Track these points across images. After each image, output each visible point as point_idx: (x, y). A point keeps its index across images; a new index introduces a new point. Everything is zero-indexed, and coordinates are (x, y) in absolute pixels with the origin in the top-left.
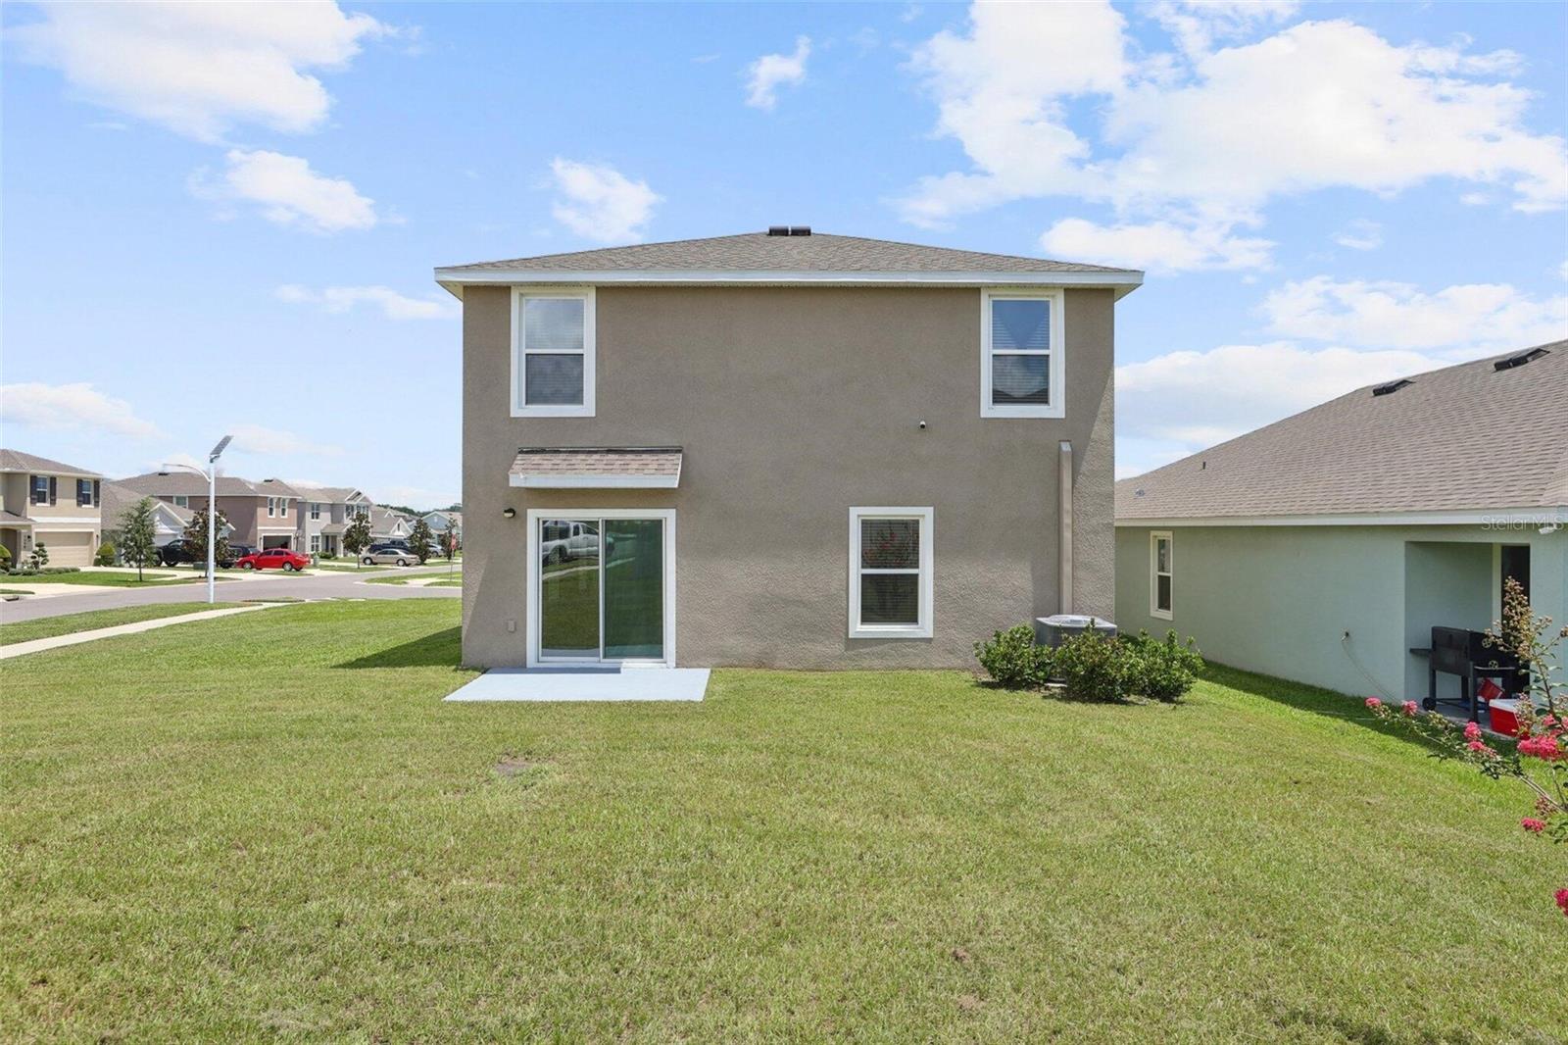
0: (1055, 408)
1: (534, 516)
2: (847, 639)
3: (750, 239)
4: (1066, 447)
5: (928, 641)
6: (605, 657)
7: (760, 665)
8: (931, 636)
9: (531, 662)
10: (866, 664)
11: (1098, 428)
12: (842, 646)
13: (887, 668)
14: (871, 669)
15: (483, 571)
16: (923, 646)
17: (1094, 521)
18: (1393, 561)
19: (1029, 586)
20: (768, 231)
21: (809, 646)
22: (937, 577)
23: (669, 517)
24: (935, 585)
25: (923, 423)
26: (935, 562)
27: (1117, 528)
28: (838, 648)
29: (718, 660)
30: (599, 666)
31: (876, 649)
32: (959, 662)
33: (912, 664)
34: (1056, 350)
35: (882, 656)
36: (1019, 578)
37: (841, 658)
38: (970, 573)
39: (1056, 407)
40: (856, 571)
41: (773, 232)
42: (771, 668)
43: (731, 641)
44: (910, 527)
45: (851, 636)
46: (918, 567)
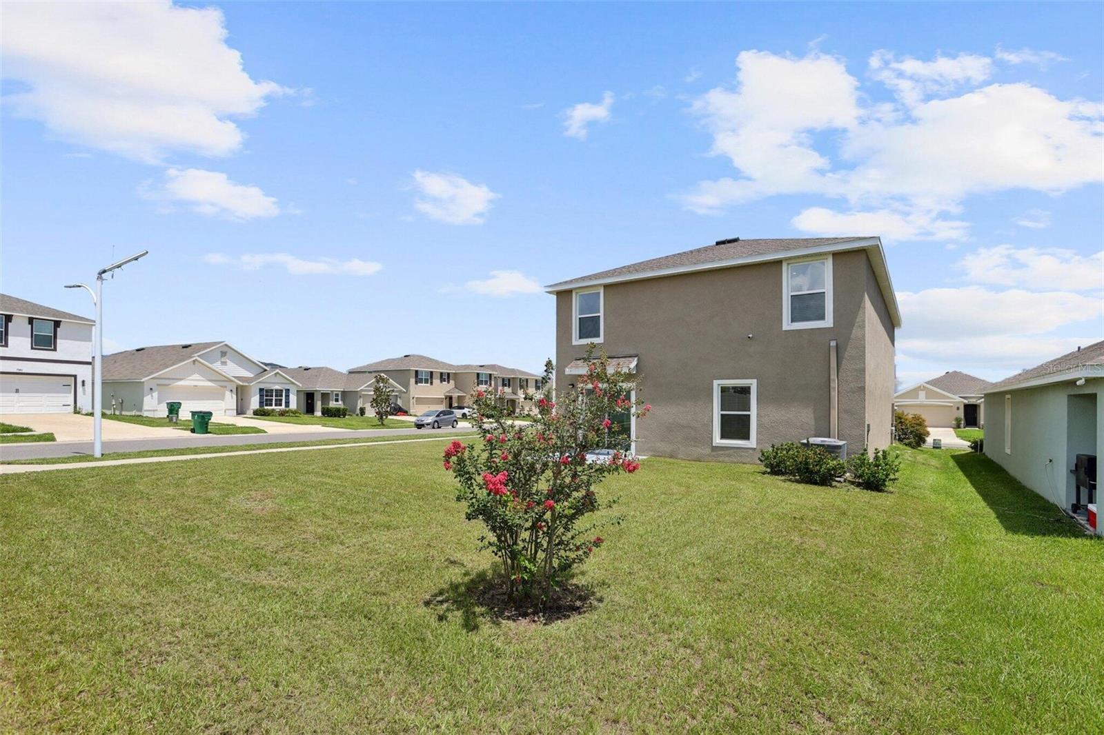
2: (713, 447)
3: (706, 249)
4: (833, 344)
5: (754, 449)
7: (671, 457)
8: (755, 447)
10: (721, 459)
11: (856, 332)
12: (710, 450)
13: (732, 462)
14: (723, 462)
16: (751, 451)
17: (852, 385)
19: (812, 422)
20: (715, 243)
21: (694, 449)
22: (759, 416)
24: (758, 420)
25: (750, 336)
26: (757, 408)
28: (708, 451)
29: (653, 453)
31: (727, 452)
33: (746, 460)
34: (828, 289)
35: (729, 456)
36: (806, 416)
37: (709, 455)
38: (777, 414)
39: (828, 322)
40: (717, 412)
41: (718, 243)
42: (676, 458)
43: (658, 445)
44: (745, 391)
45: (714, 445)
46: (749, 411)
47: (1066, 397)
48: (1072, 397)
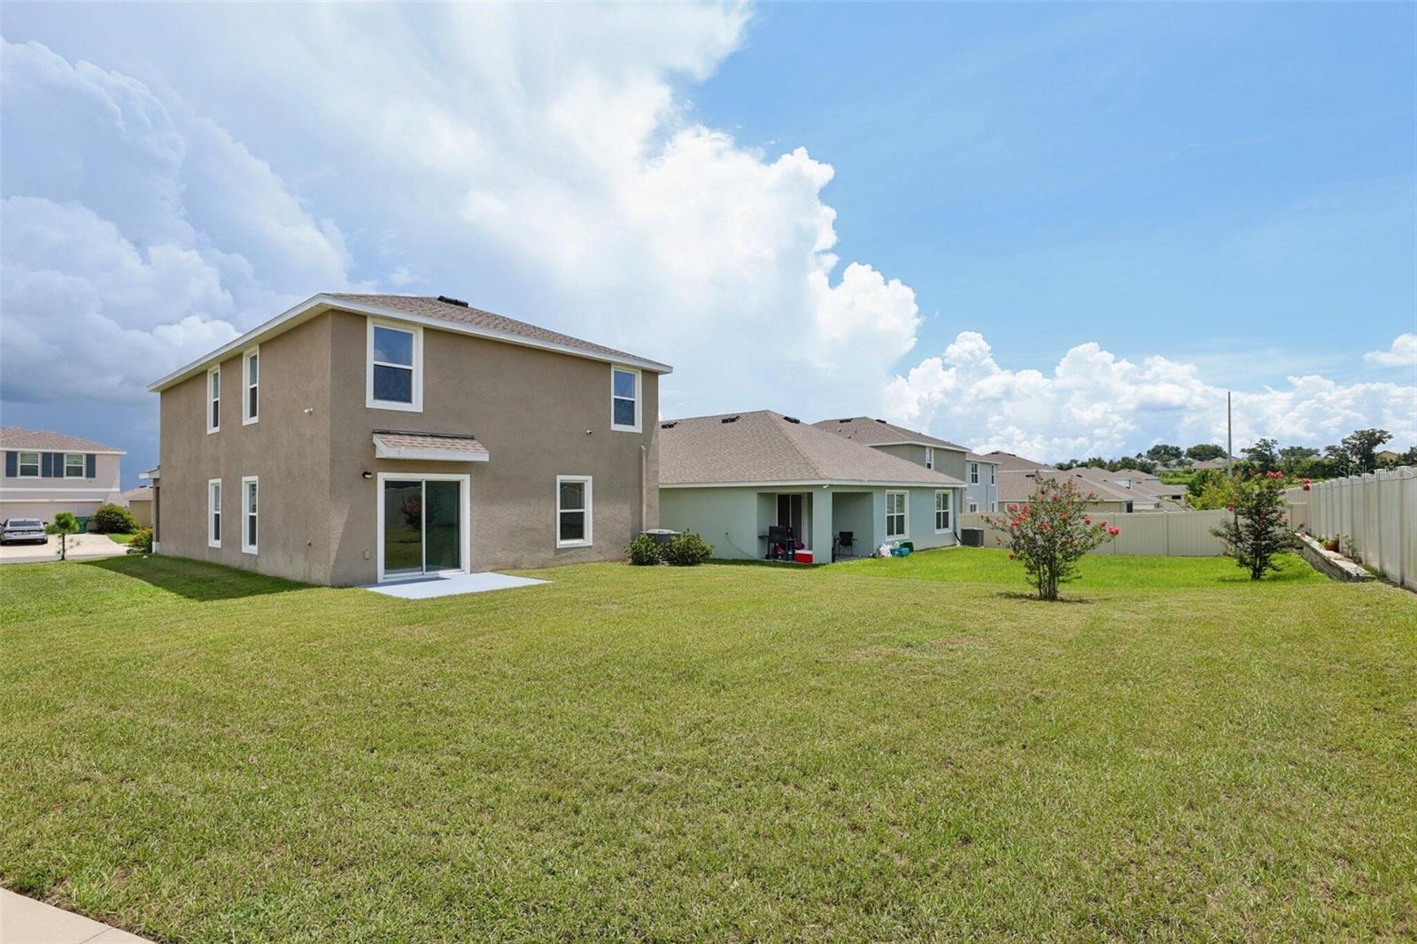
0: (638, 427)
1: (382, 477)
2: (554, 550)
3: (429, 300)
4: (643, 447)
5: (590, 547)
6: (427, 570)
8: (591, 544)
9: (380, 579)
10: (564, 562)
12: (553, 553)
13: (573, 564)
14: (566, 565)
15: (345, 517)
16: (588, 550)
17: (653, 484)
18: (752, 504)
20: (438, 297)
21: (538, 554)
22: (594, 513)
23: (465, 480)
24: (593, 518)
25: (588, 431)
26: (592, 506)
27: (661, 489)
28: (551, 555)
30: (423, 577)
31: (568, 554)
32: (603, 558)
33: (584, 561)
34: (638, 399)
35: (570, 557)
36: (625, 512)
37: (553, 560)
38: (611, 511)
40: (559, 511)
41: (441, 299)
42: (521, 569)
43: (499, 555)
44: (579, 487)
45: (558, 547)
46: (584, 508)
47: (756, 496)
48: (760, 494)
